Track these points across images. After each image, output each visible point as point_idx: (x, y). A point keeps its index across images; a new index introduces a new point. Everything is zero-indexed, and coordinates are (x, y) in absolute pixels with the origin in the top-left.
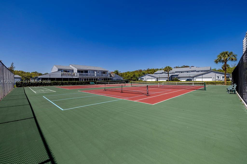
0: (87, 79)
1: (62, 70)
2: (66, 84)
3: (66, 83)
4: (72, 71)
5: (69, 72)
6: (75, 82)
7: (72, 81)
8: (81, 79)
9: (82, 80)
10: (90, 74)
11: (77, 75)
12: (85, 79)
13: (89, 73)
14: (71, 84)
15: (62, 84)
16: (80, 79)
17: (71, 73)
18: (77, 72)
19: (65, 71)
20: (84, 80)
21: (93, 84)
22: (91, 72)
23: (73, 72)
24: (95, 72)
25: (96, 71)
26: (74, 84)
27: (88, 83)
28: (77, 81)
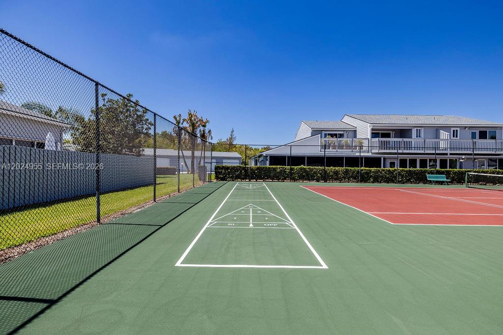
0: (413, 163)
1: (324, 133)
2: (336, 177)
3: (336, 173)
4: (351, 134)
5: (341, 136)
6: (368, 173)
7: (356, 168)
8: (388, 162)
9: (392, 165)
10: (420, 140)
11: (370, 148)
12: (403, 163)
13: (414, 140)
14: (355, 178)
15: (325, 177)
16: (384, 159)
17: (349, 140)
18: (369, 136)
19: (332, 135)
20: (397, 163)
21: (442, 183)
22: (422, 135)
23: (355, 137)
24: (444, 135)
25: (446, 128)
26: (364, 178)
27: (421, 178)
28: (373, 169)
